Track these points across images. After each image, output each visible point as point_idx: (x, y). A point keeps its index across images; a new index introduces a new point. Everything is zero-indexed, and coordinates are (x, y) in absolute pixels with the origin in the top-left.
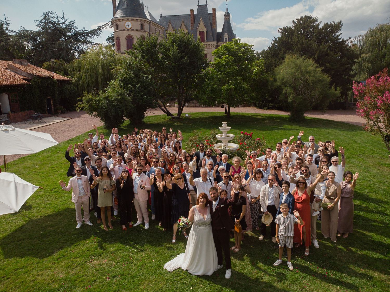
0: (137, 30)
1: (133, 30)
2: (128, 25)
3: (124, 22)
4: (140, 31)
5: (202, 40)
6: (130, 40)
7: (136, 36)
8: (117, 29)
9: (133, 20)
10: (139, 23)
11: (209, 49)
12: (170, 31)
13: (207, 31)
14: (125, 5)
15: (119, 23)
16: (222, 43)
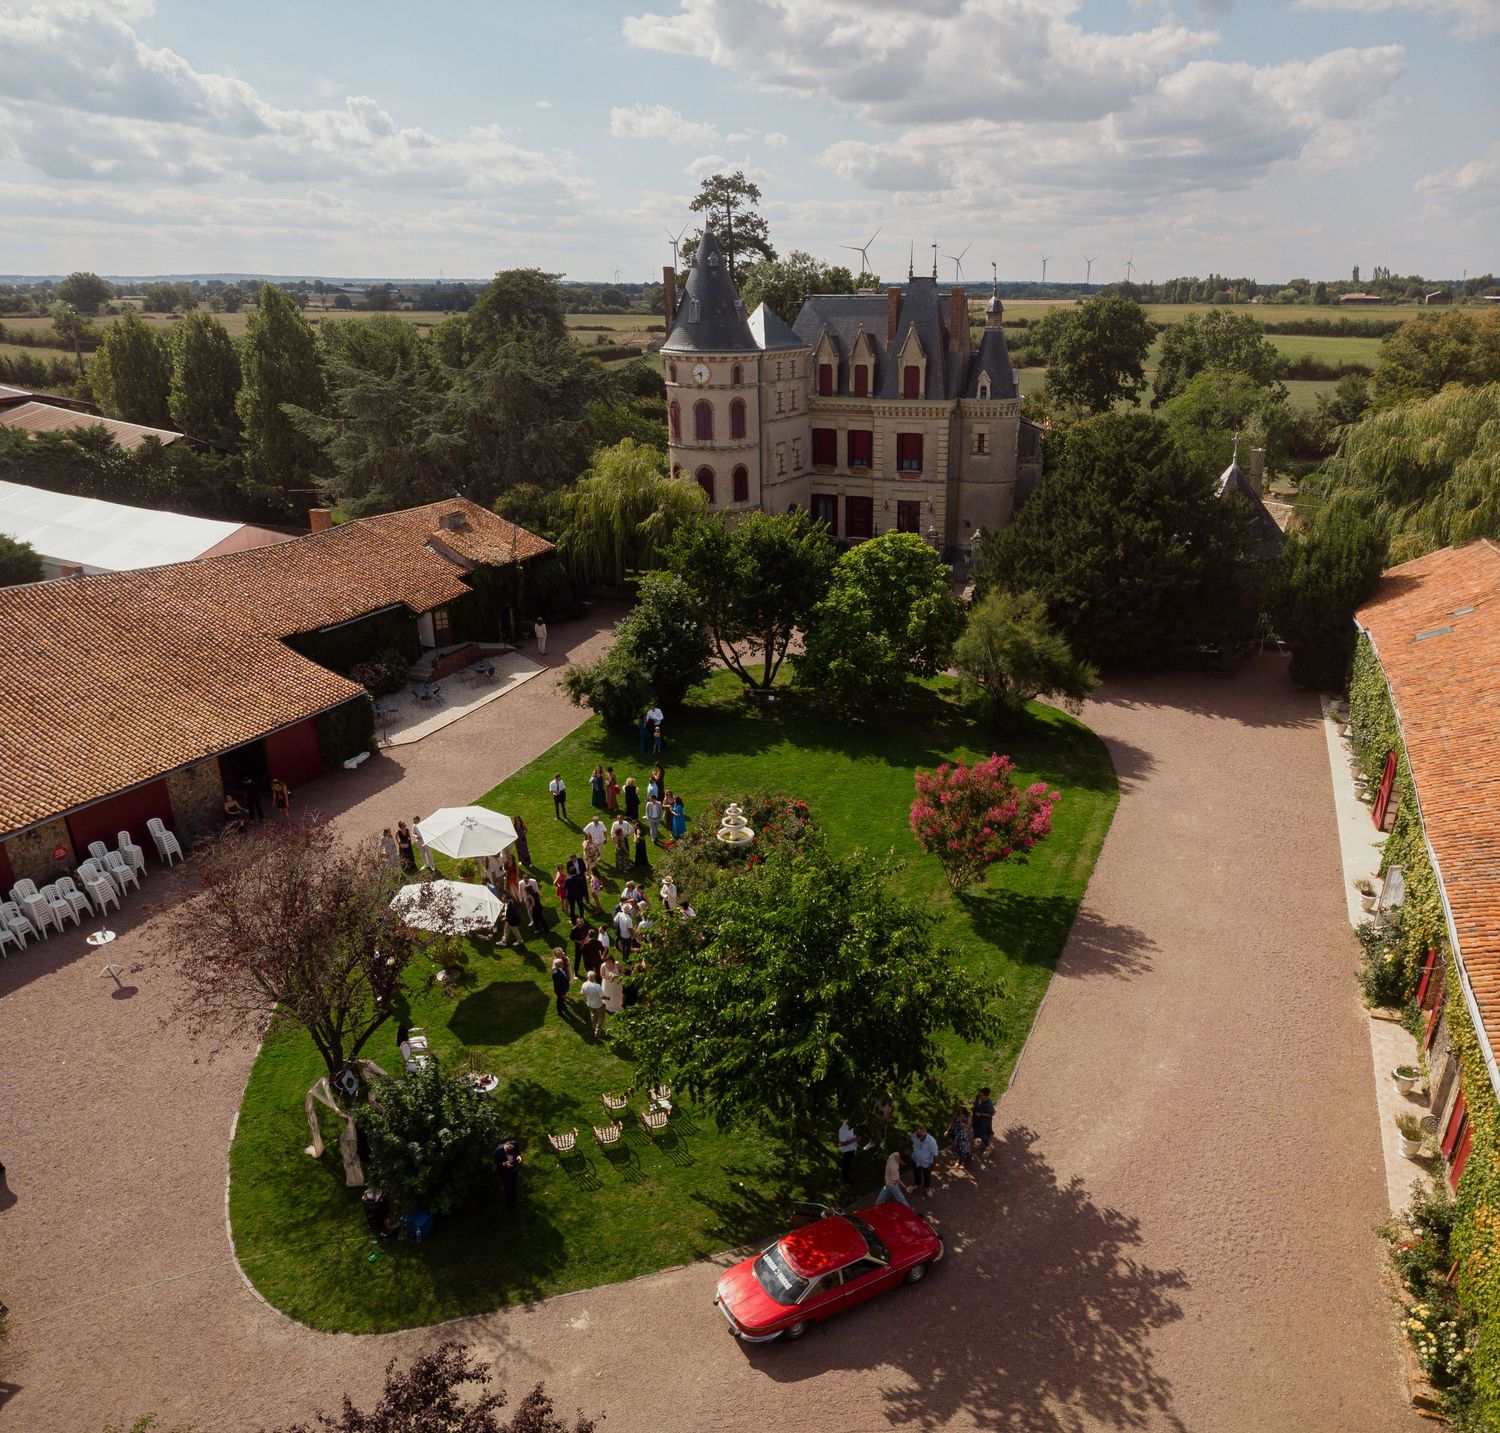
0: (723, 388)
1: (711, 387)
2: (700, 374)
3: (690, 365)
4: (733, 387)
5: (911, 393)
6: (703, 411)
7: (721, 404)
8: (674, 380)
9: (712, 360)
10: (729, 366)
11: (931, 422)
12: (827, 358)
13: (928, 368)
14: (694, 317)
15: (678, 364)
16: (970, 403)
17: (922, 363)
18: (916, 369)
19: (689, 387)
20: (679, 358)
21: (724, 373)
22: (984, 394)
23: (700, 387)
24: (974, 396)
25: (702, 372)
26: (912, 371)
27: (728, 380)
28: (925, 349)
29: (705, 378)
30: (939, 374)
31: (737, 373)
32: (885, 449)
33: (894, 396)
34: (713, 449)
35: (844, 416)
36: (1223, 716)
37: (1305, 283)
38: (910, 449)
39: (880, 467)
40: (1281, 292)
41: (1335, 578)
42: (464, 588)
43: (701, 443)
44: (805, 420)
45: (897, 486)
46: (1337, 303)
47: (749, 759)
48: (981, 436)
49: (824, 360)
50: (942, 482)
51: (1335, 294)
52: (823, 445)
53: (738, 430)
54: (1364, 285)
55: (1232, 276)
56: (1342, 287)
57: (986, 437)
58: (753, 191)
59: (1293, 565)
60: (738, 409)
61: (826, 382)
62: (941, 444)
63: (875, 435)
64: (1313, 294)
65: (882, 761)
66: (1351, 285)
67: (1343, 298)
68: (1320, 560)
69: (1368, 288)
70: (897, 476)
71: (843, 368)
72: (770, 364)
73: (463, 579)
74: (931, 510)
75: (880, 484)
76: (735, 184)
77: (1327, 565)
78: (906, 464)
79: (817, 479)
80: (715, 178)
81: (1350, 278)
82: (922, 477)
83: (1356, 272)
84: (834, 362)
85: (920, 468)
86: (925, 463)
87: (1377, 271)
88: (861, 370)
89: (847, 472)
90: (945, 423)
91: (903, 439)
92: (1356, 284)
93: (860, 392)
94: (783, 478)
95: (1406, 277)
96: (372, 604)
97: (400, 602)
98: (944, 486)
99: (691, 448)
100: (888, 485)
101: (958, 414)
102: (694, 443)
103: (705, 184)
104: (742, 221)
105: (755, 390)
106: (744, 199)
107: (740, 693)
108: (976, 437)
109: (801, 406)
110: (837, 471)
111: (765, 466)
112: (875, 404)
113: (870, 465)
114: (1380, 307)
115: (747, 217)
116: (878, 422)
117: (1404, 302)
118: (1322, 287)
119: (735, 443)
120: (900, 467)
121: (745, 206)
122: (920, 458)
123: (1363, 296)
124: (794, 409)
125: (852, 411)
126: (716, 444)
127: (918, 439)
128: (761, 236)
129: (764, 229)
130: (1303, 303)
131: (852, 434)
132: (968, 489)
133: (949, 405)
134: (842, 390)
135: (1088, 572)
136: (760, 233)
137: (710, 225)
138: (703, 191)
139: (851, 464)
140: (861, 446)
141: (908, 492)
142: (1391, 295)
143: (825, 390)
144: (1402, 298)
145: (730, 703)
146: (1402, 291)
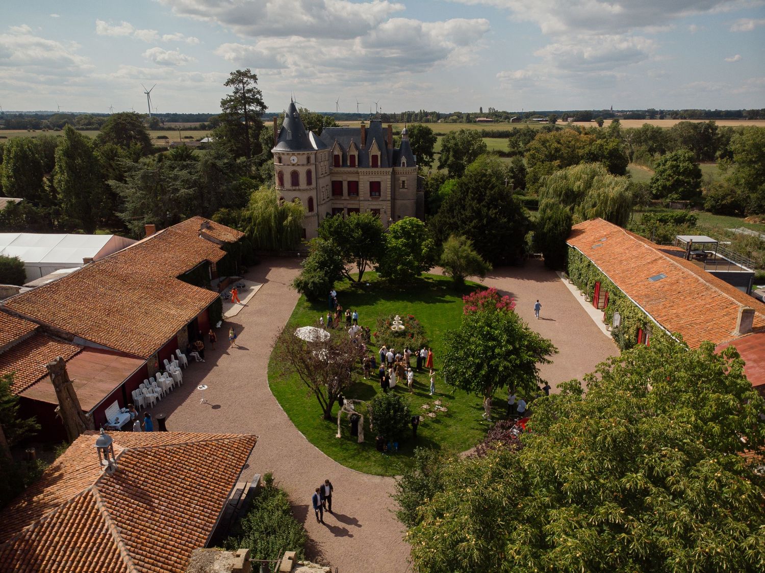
0: (303, 165)
1: (298, 165)
3: (288, 156)
4: (307, 165)
5: (375, 165)
6: (295, 176)
7: (302, 172)
8: (280, 162)
9: (299, 154)
10: (305, 156)
11: (384, 176)
12: (337, 152)
13: (381, 155)
14: (289, 137)
15: (282, 156)
16: (398, 169)
17: (379, 154)
18: (377, 156)
19: (288, 165)
20: (283, 154)
21: (303, 159)
22: (404, 165)
23: (293, 165)
24: (400, 166)
25: (294, 159)
26: (375, 158)
27: (305, 162)
28: (380, 149)
29: (295, 161)
30: (386, 158)
31: (308, 159)
32: (364, 188)
33: (368, 167)
34: (299, 190)
35: (346, 175)
36: (528, 279)
37: (461, 113)
38: (375, 187)
39: (362, 195)
40: (451, 117)
41: (559, 229)
42: (224, 253)
43: (294, 188)
44: (329, 177)
45: (370, 203)
46: (475, 122)
47: (373, 307)
48: (404, 182)
49: (336, 153)
50: (389, 200)
51: (474, 118)
52: (336, 188)
53: (309, 182)
54: (485, 114)
55: (429, 111)
56: (476, 115)
57: (406, 182)
58: (254, 77)
59: (545, 224)
60: (309, 173)
61: (336, 162)
62: (388, 185)
63: (360, 183)
64: (465, 118)
65: (423, 303)
66: (479, 114)
67: (478, 119)
68: (553, 223)
69: (487, 115)
70: (370, 199)
71: (344, 156)
72: (319, 155)
73: (222, 248)
74: (385, 212)
75: (363, 202)
76: (245, 74)
77: (556, 224)
78: (373, 193)
79: (334, 202)
80: (237, 72)
81: (479, 111)
82: (381, 199)
83: (481, 109)
84: (340, 154)
85: (380, 195)
86: (381, 193)
87: (490, 109)
88: (353, 157)
89: (348, 198)
90: (389, 177)
91: (372, 184)
92: (481, 114)
93: (353, 165)
94: (323, 202)
95: (501, 111)
96: (198, 261)
97: (206, 260)
98: (390, 202)
99: (290, 190)
100: (367, 203)
101: (394, 173)
102: (291, 188)
103: (231, 74)
104: (249, 91)
105: (314, 166)
106: (252, 81)
107: (350, 285)
108: (401, 182)
109: (328, 171)
110: (343, 198)
111: (318, 197)
112: (359, 170)
113: (358, 194)
114: (493, 124)
115: (252, 89)
116: (361, 177)
117: (502, 122)
118: (468, 115)
119: (308, 187)
120: (371, 195)
121: (251, 85)
122: (379, 191)
123: (485, 119)
124: (326, 173)
125: (349, 173)
126: (301, 188)
127: (378, 183)
128: (259, 97)
129: (261, 95)
130: (461, 122)
131: (349, 183)
132: (399, 203)
133: (391, 170)
134: (344, 165)
135: (472, 230)
136: (258, 96)
137: (235, 93)
138: (231, 77)
139: (349, 195)
140: (354, 187)
141: (375, 205)
142: (496, 119)
143: (337, 165)
144: (501, 120)
145: (348, 289)
146: (501, 117)
